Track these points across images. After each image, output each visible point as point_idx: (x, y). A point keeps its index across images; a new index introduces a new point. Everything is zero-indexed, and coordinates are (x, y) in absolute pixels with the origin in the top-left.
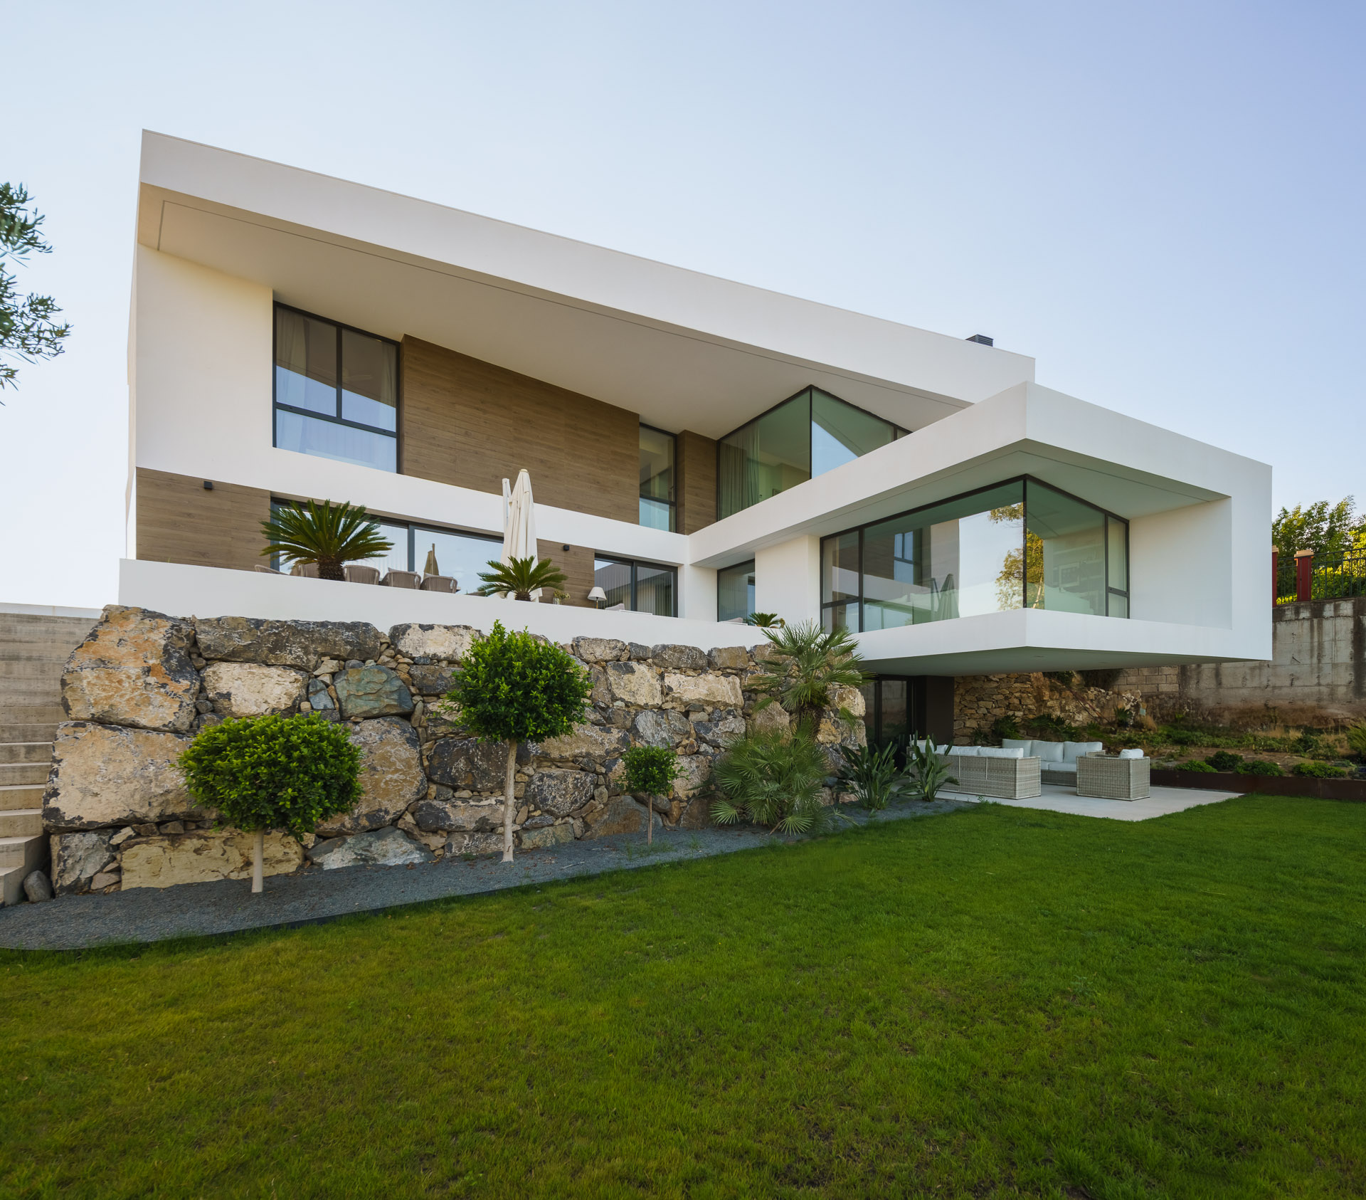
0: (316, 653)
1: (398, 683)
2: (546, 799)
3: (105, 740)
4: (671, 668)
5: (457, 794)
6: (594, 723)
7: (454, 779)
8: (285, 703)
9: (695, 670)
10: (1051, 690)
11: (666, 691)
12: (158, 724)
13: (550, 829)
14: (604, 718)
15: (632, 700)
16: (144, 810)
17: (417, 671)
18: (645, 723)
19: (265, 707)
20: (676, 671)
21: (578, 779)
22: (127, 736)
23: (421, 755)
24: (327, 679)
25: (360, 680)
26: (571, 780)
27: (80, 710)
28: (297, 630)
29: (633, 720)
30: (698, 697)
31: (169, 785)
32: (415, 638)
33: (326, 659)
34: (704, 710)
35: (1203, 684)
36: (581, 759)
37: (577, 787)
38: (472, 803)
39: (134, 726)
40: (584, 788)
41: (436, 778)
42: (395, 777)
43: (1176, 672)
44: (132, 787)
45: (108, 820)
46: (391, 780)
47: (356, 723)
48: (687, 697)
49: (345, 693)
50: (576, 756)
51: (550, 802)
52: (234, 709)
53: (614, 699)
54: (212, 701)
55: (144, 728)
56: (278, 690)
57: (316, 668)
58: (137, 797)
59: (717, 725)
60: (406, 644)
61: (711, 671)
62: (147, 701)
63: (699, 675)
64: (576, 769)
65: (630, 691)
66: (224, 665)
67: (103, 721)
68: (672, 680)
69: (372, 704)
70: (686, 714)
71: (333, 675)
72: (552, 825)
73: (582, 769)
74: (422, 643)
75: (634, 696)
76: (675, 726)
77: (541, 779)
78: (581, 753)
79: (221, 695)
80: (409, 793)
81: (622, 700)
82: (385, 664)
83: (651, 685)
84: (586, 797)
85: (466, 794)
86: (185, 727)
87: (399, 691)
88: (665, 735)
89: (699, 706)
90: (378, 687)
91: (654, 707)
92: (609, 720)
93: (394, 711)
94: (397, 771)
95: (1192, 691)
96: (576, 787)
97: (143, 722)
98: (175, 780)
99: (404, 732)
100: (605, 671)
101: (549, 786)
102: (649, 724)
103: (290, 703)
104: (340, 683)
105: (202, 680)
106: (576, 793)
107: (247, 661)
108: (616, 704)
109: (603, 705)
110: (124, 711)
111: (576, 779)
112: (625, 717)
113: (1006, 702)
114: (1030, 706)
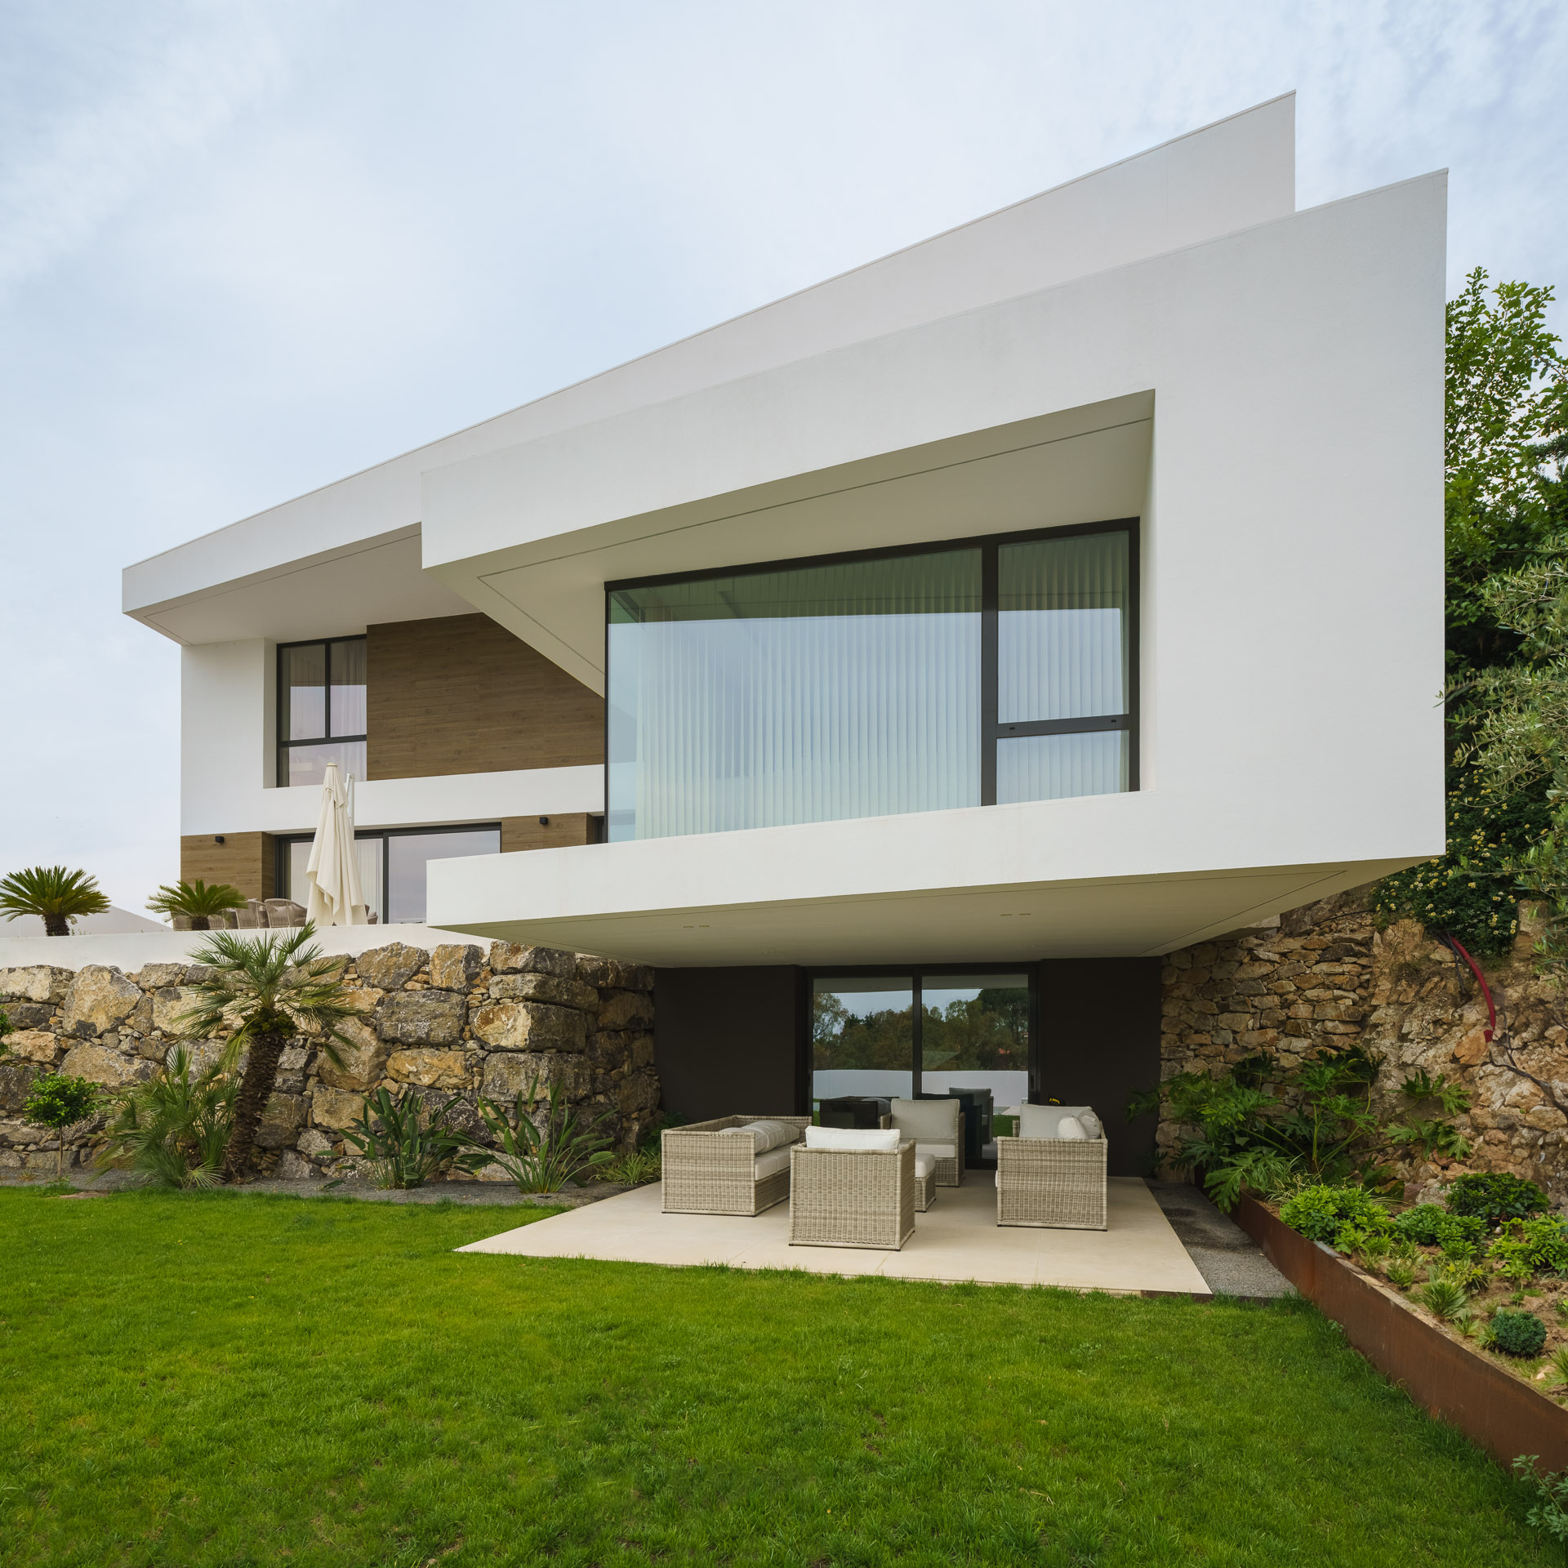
14: (134, 1048)
81: (160, 1029)
100: (153, 998)
108: (153, 1033)
113: (1281, 1015)
114: (1329, 1025)
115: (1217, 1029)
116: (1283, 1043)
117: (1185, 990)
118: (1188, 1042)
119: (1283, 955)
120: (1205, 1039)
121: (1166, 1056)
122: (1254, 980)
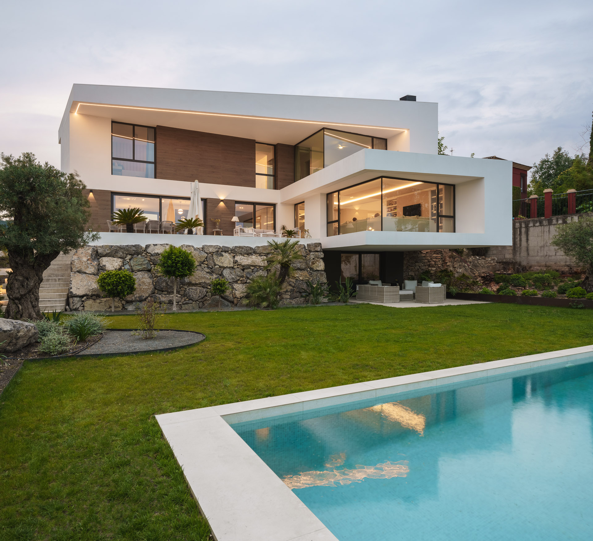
0: (125, 254)
1: (147, 261)
2: (190, 296)
3: (80, 276)
4: (238, 254)
5: (163, 293)
6: (207, 273)
7: (162, 288)
8: (118, 267)
9: (248, 254)
10: (451, 258)
11: (235, 262)
12: (90, 273)
14: (211, 271)
16: (88, 293)
17: (152, 258)
18: (226, 273)
19: (113, 268)
20: (240, 255)
22: (84, 275)
23: (153, 281)
24: (128, 260)
25: (137, 261)
27: (74, 269)
28: (120, 248)
29: (222, 272)
30: (248, 264)
31: (93, 287)
32: (152, 248)
33: (128, 255)
34: (250, 268)
36: (202, 284)
38: (167, 295)
39: (85, 273)
40: (203, 293)
41: (157, 288)
42: (146, 287)
44: (86, 287)
45: (82, 294)
46: (145, 288)
47: (136, 273)
48: (243, 264)
49: (133, 264)
50: (200, 283)
52: (106, 269)
53: (215, 265)
54: (102, 267)
55: (88, 273)
56: (116, 264)
57: (126, 258)
58: (87, 290)
59: (254, 273)
60: (149, 250)
61: (254, 255)
62: (88, 267)
63: (249, 256)
64: (201, 287)
65: (221, 262)
66: (104, 258)
67: (79, 272)
68: (238, 258)
69: (140, 267)
70: (243, 270)
71: (130, 259)
74: (154, 250)
75: (223, 264)
76: (238, 274)
77: (189, 290)
78: (202, 282)
79: (103, 265)
80: (149, 292)
81: (218, 265)
82: (143, 256)
83: (229, 260)
84: (203, 295)
85: (166, 293)
86: (96, 273)
87: (147, 263)
88: (233, 277)
90: (141, 262)
91: (230, 268)
92: (213, 272)
93: (146, 269)
94: (146, 286)
96: (200, 292)
97: (87, 272)
98: (95, 286)
99: (149, 275)
100: (213, 256)
101: (191, 292)
103: (119, 267)
104: (132, 262)
105: (99, 262)
106: (200, 294)
107: (109, 256)
109: (211, 267)
110: (83, 270)
111: (200, 290)
112: (219, 271)
113: (429, 263)
117: (408, 258)
118: (409, 268)
121: (404, 271)
122: (422, 257)
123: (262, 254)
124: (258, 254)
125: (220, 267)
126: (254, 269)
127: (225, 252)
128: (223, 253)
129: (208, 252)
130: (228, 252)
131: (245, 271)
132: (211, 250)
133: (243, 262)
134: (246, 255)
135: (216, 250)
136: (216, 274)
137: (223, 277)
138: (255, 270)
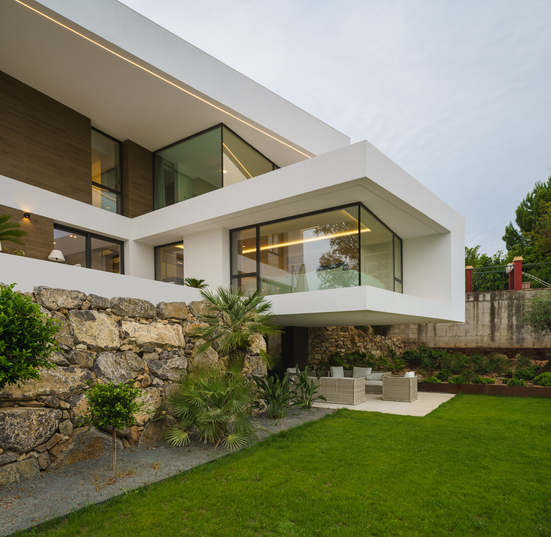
2: (8, 438)
4: (127, 317)
6: (59, 364)
9: (147, 319)
10: (359, 337)
11: (123, 336)
13: (14, 465)
14: (67, 359)
15: (94, 343)
18: (106, 363)
20: (131, 319)
21: (42, 416)
26: (35, 417)
29: (95, 361)
30: (150, 340)
34: (155, 351)
35: (428, 334)
36: (44, 397)
37: (42, 423)
40: (49, 423)
43: (417, 327)
48: (141, 340)
50: (39, 395)
51: (12, 440)
53: (77, 342)
59: (166, 363)
61: (159, 320)
63: (150, 323)
64: (40, 406)
65: (91, 336)
68: (128, 326)
70: (141, 354)
72: (16, 461)
73: (46, 406)
75: (95, 340)
76: (132, 364)
77: (2, 419)
78: (45, 391)
81: (84, 343)
83: (111, 331)
84: (50, 430)
88: (123, 372)
89: (151, 347)
91: (113, 349)
92: (72, 361)
95: (424, 339)
96: (40, 423)
100: (68, 319)
101: (12, 425)
102: (109, 364)
106: (41, 429)
108: (78, 346)
109: (66, 348)
111: (40, 415)
112: (87, 358)
113: (336, 343)
114: (349, 346)
115: (322, 347)
116: (339, 350)
117: (312, 336)
118: (315, 350)
119: (333, 329)
120: (319, 349)
121: (309, 353)
122: (329, 335)
123: (174, 320)
124: (166, 319)
125: (89, 348)
126: (162, 353)
127: (100, 309)
128: (95, 313)
129: (53, 306)
130: (105, 309)
131: (146, 356)
132: (61, 301)
133: (140, 336)
134: (144, 321)
135: (76, 302)
136: (81, 367)
137: (99, 373)
138: (165, 355)
